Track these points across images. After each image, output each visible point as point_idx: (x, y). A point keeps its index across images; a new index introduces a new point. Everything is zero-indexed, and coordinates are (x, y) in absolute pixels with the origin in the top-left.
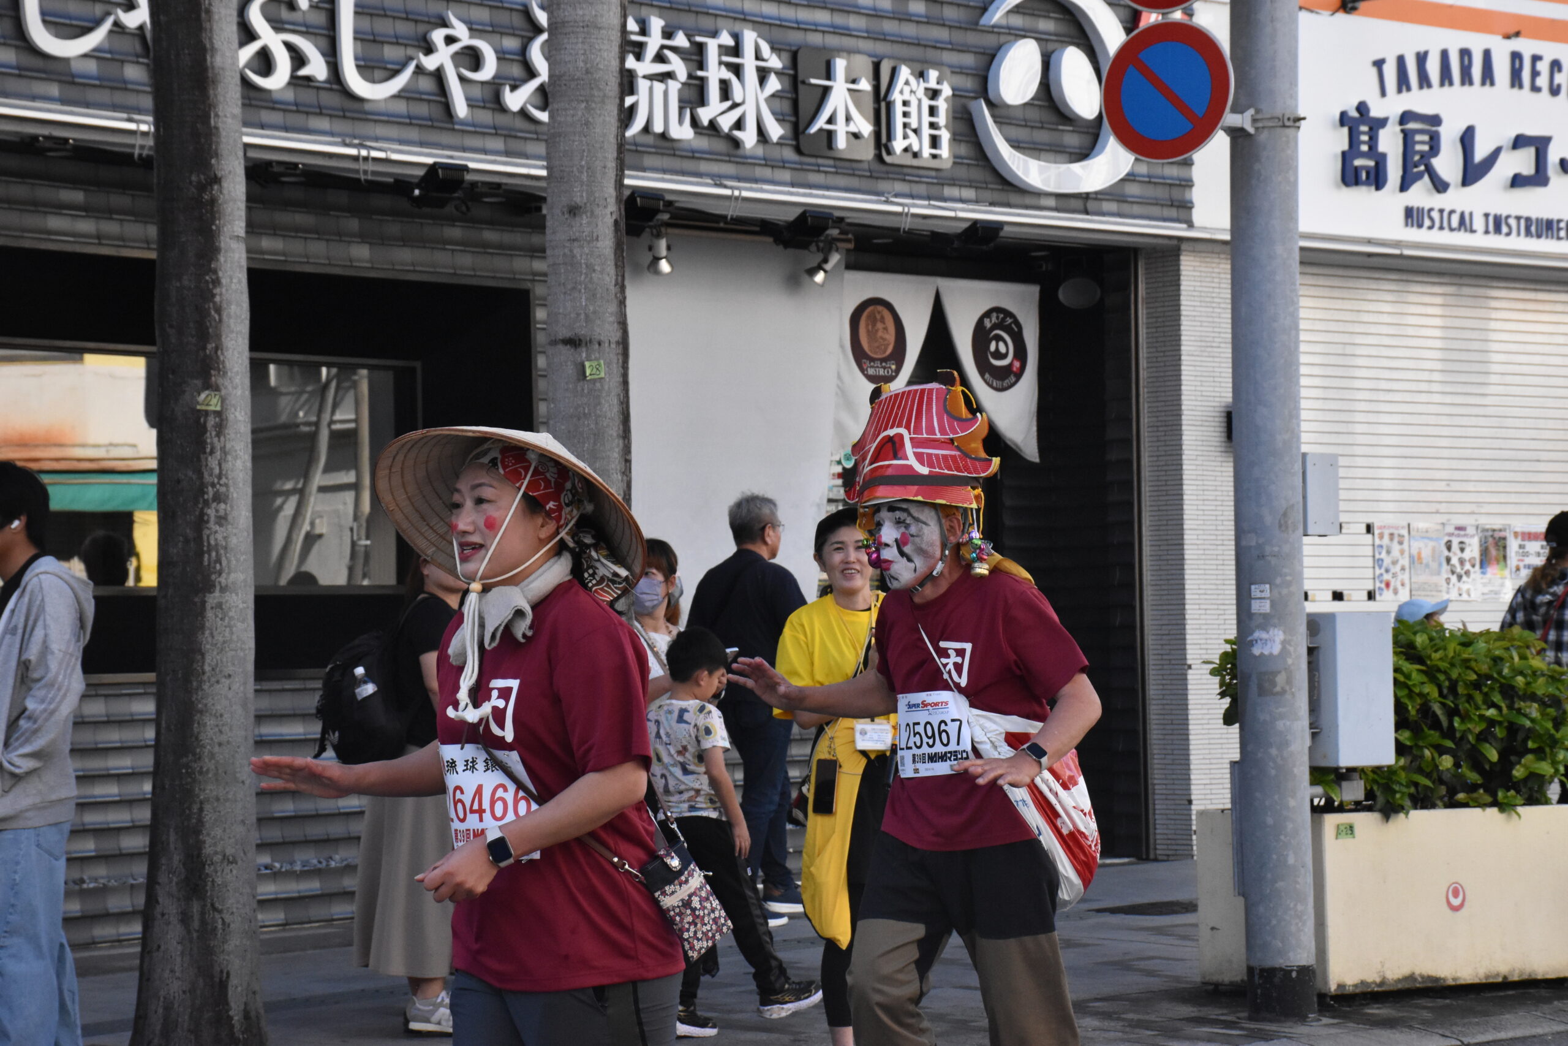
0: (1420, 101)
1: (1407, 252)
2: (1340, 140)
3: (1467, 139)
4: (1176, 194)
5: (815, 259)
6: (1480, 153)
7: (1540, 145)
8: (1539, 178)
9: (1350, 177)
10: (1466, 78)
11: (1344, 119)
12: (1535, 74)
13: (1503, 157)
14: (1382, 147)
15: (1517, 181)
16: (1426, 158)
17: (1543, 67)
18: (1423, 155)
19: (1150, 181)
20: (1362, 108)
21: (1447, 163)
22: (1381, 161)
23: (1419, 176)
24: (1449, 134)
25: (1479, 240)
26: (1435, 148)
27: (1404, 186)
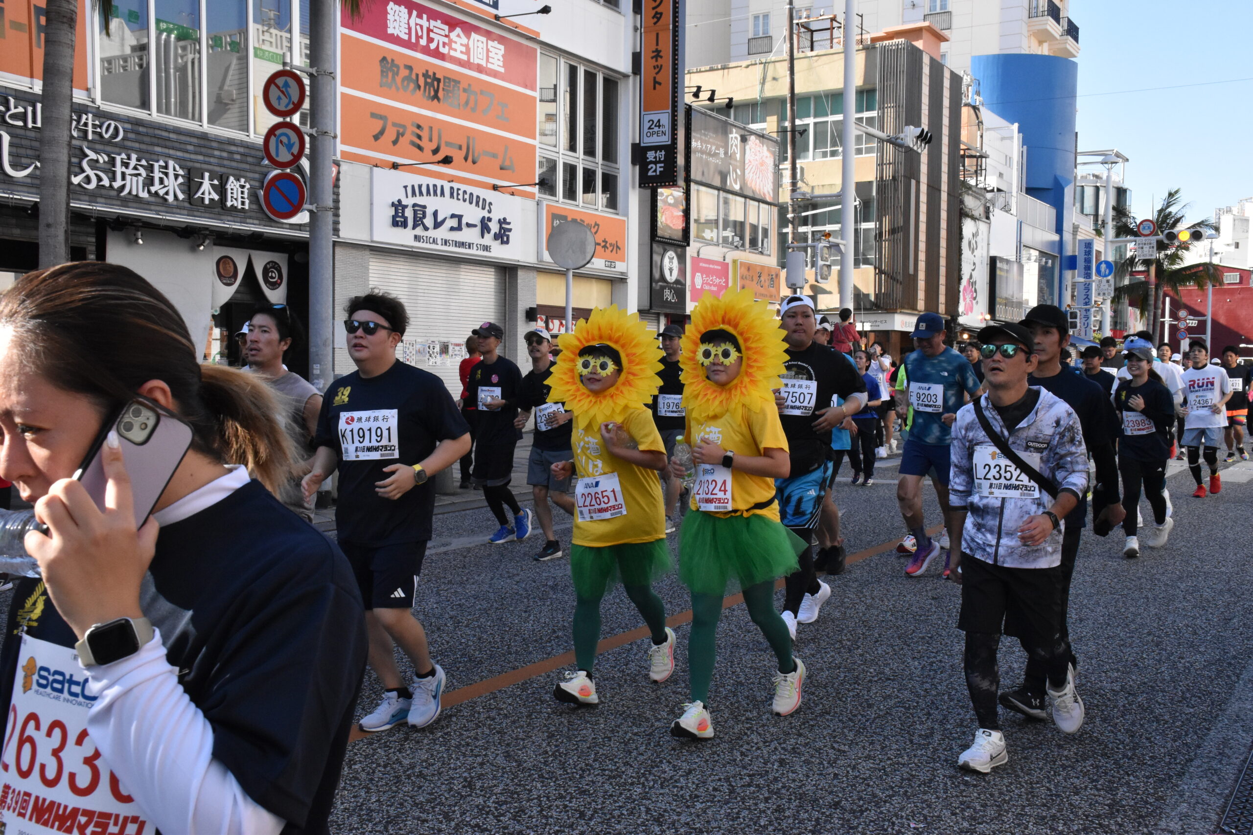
0: (419, 200)
1: (415, 250)
2: (392, 211)
3: (435, 214)
4: (334, 226)
6: (440, 219)
7: (460, 217)
8: (459, 228)
10: (435, 194)
11: (392, 204)
12: (458, 194)
13: (447, 221)
14: (406, 215)
15: (452, 229)
16: (421, 219)
17: (461, 192)
20: (399, 201)
21: (429, 221)
22: (406, 219)
23: (419, 225)
24: (429, 212)
25: (439, 247)
26: (424, 216)
27: (414, 228)
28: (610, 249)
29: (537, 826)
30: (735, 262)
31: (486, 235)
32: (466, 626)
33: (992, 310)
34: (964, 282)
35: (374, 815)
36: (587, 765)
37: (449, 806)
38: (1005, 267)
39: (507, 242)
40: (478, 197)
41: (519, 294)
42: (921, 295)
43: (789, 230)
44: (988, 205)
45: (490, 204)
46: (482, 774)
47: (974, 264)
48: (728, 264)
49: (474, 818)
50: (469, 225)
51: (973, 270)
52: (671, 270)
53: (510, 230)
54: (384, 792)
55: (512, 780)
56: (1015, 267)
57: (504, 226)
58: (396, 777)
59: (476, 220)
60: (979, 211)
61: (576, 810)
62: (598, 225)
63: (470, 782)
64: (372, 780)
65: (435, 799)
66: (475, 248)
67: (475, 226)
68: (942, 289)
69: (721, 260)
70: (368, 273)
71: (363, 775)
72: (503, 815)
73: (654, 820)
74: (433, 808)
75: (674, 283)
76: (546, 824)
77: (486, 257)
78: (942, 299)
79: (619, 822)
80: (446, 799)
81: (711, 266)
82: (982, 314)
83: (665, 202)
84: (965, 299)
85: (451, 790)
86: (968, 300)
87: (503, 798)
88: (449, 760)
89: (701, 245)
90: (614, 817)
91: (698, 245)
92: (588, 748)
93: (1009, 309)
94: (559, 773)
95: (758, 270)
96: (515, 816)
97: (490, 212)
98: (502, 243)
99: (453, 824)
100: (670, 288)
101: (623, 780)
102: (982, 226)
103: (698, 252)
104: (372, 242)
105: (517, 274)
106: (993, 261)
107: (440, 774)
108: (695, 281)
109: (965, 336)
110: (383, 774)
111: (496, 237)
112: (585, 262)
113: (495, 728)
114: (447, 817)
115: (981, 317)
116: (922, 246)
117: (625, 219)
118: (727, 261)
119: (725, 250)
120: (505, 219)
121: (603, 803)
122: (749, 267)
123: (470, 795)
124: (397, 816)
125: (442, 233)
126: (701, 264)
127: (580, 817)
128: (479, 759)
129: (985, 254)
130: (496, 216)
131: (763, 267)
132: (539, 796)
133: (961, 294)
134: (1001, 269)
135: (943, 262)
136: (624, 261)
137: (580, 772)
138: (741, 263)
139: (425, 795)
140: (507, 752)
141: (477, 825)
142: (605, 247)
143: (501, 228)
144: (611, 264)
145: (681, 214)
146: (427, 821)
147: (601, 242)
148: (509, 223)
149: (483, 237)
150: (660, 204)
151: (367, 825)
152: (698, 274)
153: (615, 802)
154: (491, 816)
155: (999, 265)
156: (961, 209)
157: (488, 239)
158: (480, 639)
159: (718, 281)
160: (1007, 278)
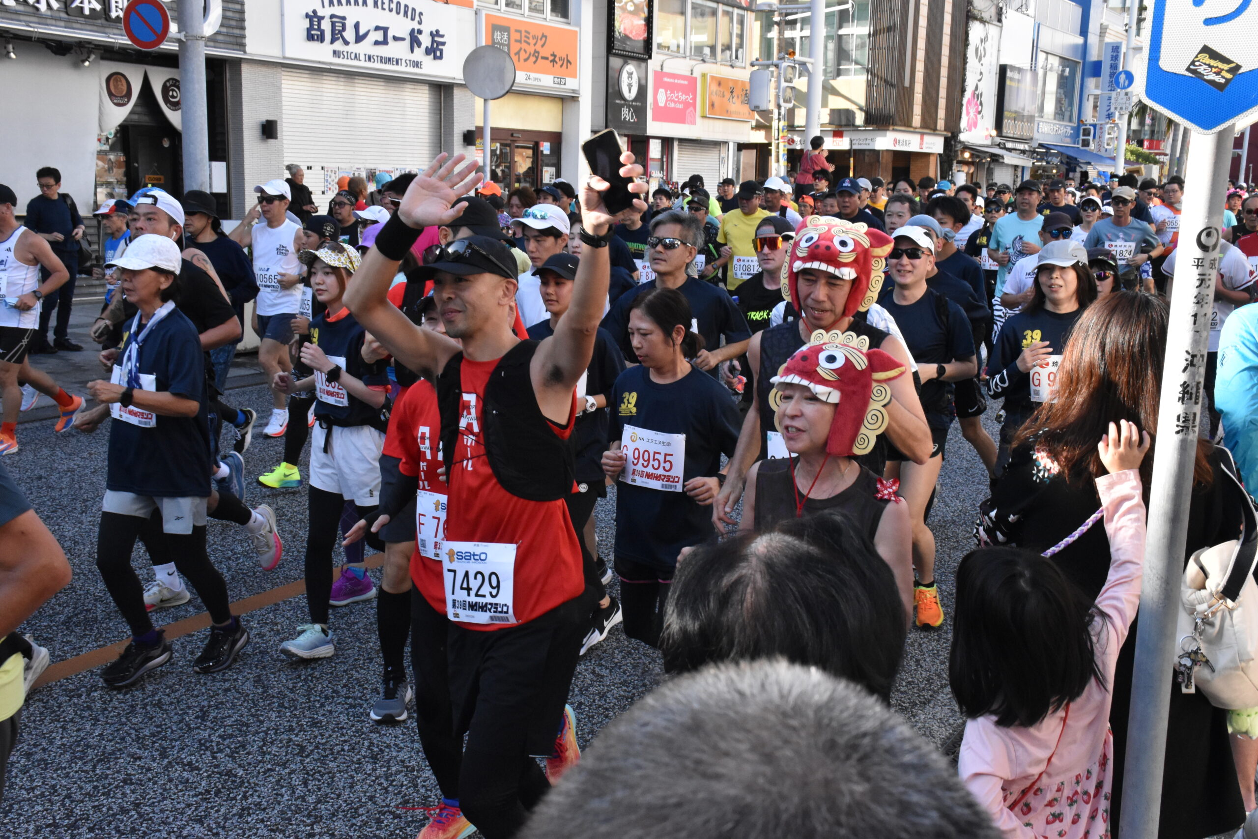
0: (338, 10)
1: (333, 67)
2: (306, 23)
3: (357, 26)
4: (239, 40)
5: (84, 57)
6: (362, 32)
7: (385, 30)
8: (385, 42)
9: (310, 37)
10: (356, 3)
11: (307, 15)
12: (383, 3)
13: (371, 33)
14: (323, 27)
15: (377, 43)
16: (340, 32)
18: (339, 31)
19: (227, 35)
20: (315, 12)
21: (349, 34)
22: (322, 32)
23: (338, 39)
24: (350, 24)
25: (363, 63)
26: (344, 29)
27: (332, 42)
28: (560, 63)
29: (249, 764)
30: (704, 76)
31: (416, 49)
32: (288, 520)
33: (999, 125)
34: (968, 95)
35: (90, 751)
36: (334, 692)
37: (171, 740)
38: (1016, 76)
39: (441, 57)
40: (406, 6)
41: (455, 114)
42: (917, 110)
43: (774, 34)
44: (1001, 5)
45: (421, 14)
46: (222, 703)
47: (981, 73)
48: (696, 79)
49: (191, 755)
50: (395, 39)
51: (980, 80)
52: (630, 86)
53: (443, 44)
54: (112, 724)
55: (249, 710)
56: (1028, 76)
57: (436, 39)
58: (132, 706)
59: (405, 33)
60: (989, 12)
61: (298, 745)
62: (546, 37)
63: (204, 713)
64: (106, 709)
65: (159, 732)
66: (404, 64)
67: (403, 39)
68: (942, 103)
69: (689, 74)
70: (281, 92)
71: (99, 704)
72: (221, 751)
73: (372, 758)
74: (154, 742)
75: (633, 101)
76: (260, 762)
77: (416, 74)
78: (941, 113)
79: (335, 758)
80: (172, 732)
81: (676, 81)
82: (987, 129)
83: (624, 9)
84: (968, 113)
85: (181, 722)
86: (972, 114)
87: (230, 732)
88: (196, 685)
89: (665, 57)
90: (332, 754)
91: (662, 57)
92: (344, 671)
93: (1018, 123)
94: (301, 700)
95: (731, 85)
96: (233, 752)
97: (420, 23)
98: (435, 58)
99: (166, 761)
100: (629, 107)
101: (361, 710)
102: (992, 30)
103: (662, 66)
104: (284, 58)
105: (452, 93)
106: (1003, 70)
107: (178, 702)
108: (657, 98)
109: (967, 155)
110: (120, 703)
111: (428, 52)
112: (504, 92)
113: (259, 647)
114: (163, 754)
115: (986, 133)
116: (921, 54)
117: (577, 29)
118: (695, 75)
119: (693, 63)
120: (437, 31)
121: (330, 736)
122: (720, 82)
123: (198, 728)
124: (113, 753)
125: (366, 47)
126: (665, 79)
127: (297, 754)
128: (227, 685)
129: (994, 62)
130: (427, 28)
131: (735, 82)
132: (268, 729)
133: (964, 108)
134: (1011, 79)
135: (944, 72)
136: (575, 77)
137: (323, 700)
138: (713, 78)
139: (152, 727)
140: (259, 676)
141: (190, 764)
142: (553, 61)
143: (433, 41)
144: (561, 81)
145: (642, 22)
146: (140, 758)
147: (549, 56)
148: (442, 36)
149: (412, 51)
150: (618, 12)
151: (76, 764)
152: (662, 91)
153: (343, 735)
154: (208, 753)
155: (1009, 74)
156: (969, 11)
157: (419, 54)
158: (294, 537)
159: (684, 97)
160: (1018, 88)
